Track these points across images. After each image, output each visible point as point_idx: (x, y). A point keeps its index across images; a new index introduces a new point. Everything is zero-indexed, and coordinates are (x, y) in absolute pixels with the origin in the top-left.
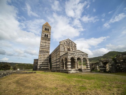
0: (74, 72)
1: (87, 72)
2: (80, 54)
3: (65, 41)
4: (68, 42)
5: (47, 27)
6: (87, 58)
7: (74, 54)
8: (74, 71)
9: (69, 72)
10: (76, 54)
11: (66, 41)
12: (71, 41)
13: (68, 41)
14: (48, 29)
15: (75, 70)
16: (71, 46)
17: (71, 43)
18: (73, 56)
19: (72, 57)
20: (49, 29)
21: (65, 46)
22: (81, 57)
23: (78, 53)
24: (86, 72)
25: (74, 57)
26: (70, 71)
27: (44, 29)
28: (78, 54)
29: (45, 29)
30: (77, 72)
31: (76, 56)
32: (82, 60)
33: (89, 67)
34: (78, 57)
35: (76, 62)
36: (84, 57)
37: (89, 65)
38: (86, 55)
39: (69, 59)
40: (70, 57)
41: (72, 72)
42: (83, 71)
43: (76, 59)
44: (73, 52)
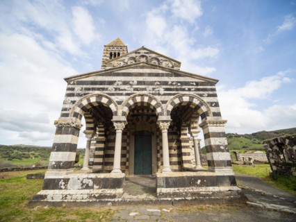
2: (152, 83)
4: (143, 60)
5: (115, 50)
6: (206, 100)
7: (111, 83)
8: (88, 187)
9: (42, 193)
10: (125, 83)
13: (143, 56)
15: (96, 181)
17: (154, 63)
18: (100, 96)
19: (93, 100)
20: (121, 52)
22: (159, 98)
23: (141, 79)
25: (104, 101)
26: (52, 184)
27: (109, 55)
28: (139, 83)
29: (111, 54)
30: (106, 196)
31: (122, 94)
32: (162, 114)
33: (223, 162)
34: (133, 98)
35: (119, 129)
36: (186, 99)
37: (223, 151)
38: (197, 84)
39: (67, 115)
40: (73, 102)
41: (65, 192)
42: (165, 190)
43: (120, 112)
44: (102, 75)
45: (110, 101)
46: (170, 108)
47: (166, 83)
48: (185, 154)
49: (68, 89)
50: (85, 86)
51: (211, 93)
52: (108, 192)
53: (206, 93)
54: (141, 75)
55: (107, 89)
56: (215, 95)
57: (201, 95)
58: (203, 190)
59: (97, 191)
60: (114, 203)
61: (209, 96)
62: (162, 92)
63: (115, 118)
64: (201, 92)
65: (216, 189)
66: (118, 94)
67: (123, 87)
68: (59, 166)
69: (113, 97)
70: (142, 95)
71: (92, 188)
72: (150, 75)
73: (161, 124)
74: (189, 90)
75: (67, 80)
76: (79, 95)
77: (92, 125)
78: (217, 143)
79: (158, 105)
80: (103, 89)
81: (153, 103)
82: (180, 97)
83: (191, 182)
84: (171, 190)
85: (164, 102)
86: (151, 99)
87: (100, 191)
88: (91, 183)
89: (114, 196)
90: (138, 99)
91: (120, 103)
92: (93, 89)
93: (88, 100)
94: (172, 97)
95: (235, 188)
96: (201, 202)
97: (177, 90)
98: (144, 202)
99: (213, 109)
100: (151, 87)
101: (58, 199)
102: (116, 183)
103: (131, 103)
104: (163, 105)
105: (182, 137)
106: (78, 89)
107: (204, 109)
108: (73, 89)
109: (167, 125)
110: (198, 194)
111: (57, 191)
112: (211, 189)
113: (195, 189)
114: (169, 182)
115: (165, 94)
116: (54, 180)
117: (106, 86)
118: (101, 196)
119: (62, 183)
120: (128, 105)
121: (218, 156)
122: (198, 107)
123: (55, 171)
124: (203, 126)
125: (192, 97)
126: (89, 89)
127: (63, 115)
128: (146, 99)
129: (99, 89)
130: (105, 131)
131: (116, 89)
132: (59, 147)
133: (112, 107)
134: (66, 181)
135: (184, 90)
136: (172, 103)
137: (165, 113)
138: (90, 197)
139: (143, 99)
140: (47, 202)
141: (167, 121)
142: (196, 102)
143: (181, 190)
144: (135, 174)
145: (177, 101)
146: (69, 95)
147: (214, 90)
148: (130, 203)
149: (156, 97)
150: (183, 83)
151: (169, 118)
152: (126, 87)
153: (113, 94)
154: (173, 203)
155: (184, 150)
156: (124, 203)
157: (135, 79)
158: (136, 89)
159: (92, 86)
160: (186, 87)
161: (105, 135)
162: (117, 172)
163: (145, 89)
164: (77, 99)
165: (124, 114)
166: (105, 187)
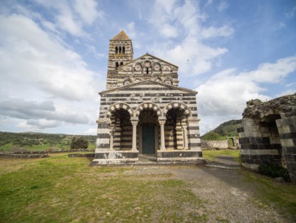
0: (117, 161)
1: (180, 163)
2: (154, 95)
3: (134, 65)
4: (148, 65)
5: (120, 44)
6: (189, 106)
7: (128, 95)
8: (119, 157)
9: (95, 160)
10: (137, 95)
11: (140, 61)
12: (156, 61)
13: (147, 62)
14: (124, 48)
15: (123, 154)
16: (155, 75)
17: (157, 68)
18: (121, 104)
19: (118, 107)
20: (126, 47)
21: (132, 79)
22: (159, 105)
23: (147, 92)
24: (172, 165)
25: (125, 107)
26: (101, 156)
27: (114, 50)
28: (146, 95)
30: (129, 162)
31: (135, 103)
32: (160, 115)
33: (196, 144)
34: (143, 105)
35: (135, 124)
36: (176, 105)
37: (196, 138)
38: (184, 95)
39: (103, 117)
40: (106, 108)
41: (108, 160)
42: (161, 159)
43: (135, 115)
44: (122, 90)
45: (128, 108)
46: (166, 111)
47: (163, 95)
48: (179, 140)
49: (102, 100)
50: (112, 98)
51: (192, 101)
52: (131, 159)
53: (189, 101)
54: (147, 89)
55: (126, 100)
56: (195, 103)
57: (186, 103)
58: (183, 159)
59: (124, 159)
60: (134, 165)
61: (191, 103)
62: (161, 101)
63: (132, 118)
64: (186, 101)
65: (190, 158)
66: (133, 103)
67: (136, 98)
68: (102, 146)
69: (130, 105)
70: (148, 103)
71: (122, 158)
72: (153, 89)
73: (160, 122)
74: (178, 99)
75: (100, 94)
76: (109, 104)
77: (114, 121)
78: (194, 133)
79: (158, 109)
80: (124, 100)
81: (155, 108)
82: (172, 104)
83: (177, 154)
84: (165, 159)
85: (162, 108)
86: (154, 105)
87: (126, 159)
88: (121, 155)
89: (134, 162)
90: (146, 106)
91: (134, 108)
92: (117, 100)
93: (115, 107)
94: (167, 104)
95: (201, 158)
96: (181, 165)
97: (170, 99)
98: (150, 165)
99: (193, 112)
100: (154, 98)
101: (105, 163)
102: (135, 155)
103: (141, 108)
104: (161, 110)
105: (177, 127)
106: (108, 99)
107: (187, 112)
108: (105, 100)
109: (164, 122)
110: (180, 161)
111: (103, 160)
112: (187, 158)
113: (178, 159)
114: (164, 155)
115: (163, 103)
116: (100, 154)
117: (125, 98)
118: (127, 162)
119: (105, 155)
120: (139, 109)
121: (193, 141)
122: (183, 110)
123: (101, 149)
124: (187, 122)
125: (180, 104)
126: (115, 100)
127: (101, 117)
128: (151, 106)
129: (121, 100)
130: (121, 123)
131: (132, 99)
132: (101, 136)
133: (130, 111)
134: (107, 154)
135: (175, 99)
136: (167, 108)
137: (163, 115)
138: (122, 162)
139: (148, 106)
140: (99, 165)
141: (163, 120)
142: (182, 107)
143: (171, 159)
144: (143, 153)
145: (170, 107)
146: (102, 104)
147: (194, 99)
148: (143, 165)
149: (157, 104)
150: (174, 95)
151: (165, 118)
152: (138, 98)
153: (130, 103)
154: (166, 165)
155: (178, 137)
156: (140, 165)
157: (143, 92)
158: (144, 99)
159: (116, 98)
160: (177, 97)
161: (121, 127)
162: (134, 150)
163: (150, 99)
164: (107, 106)
165: (137, 115)
166: (129, 157)
